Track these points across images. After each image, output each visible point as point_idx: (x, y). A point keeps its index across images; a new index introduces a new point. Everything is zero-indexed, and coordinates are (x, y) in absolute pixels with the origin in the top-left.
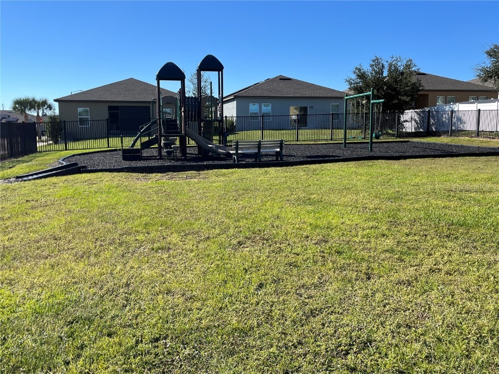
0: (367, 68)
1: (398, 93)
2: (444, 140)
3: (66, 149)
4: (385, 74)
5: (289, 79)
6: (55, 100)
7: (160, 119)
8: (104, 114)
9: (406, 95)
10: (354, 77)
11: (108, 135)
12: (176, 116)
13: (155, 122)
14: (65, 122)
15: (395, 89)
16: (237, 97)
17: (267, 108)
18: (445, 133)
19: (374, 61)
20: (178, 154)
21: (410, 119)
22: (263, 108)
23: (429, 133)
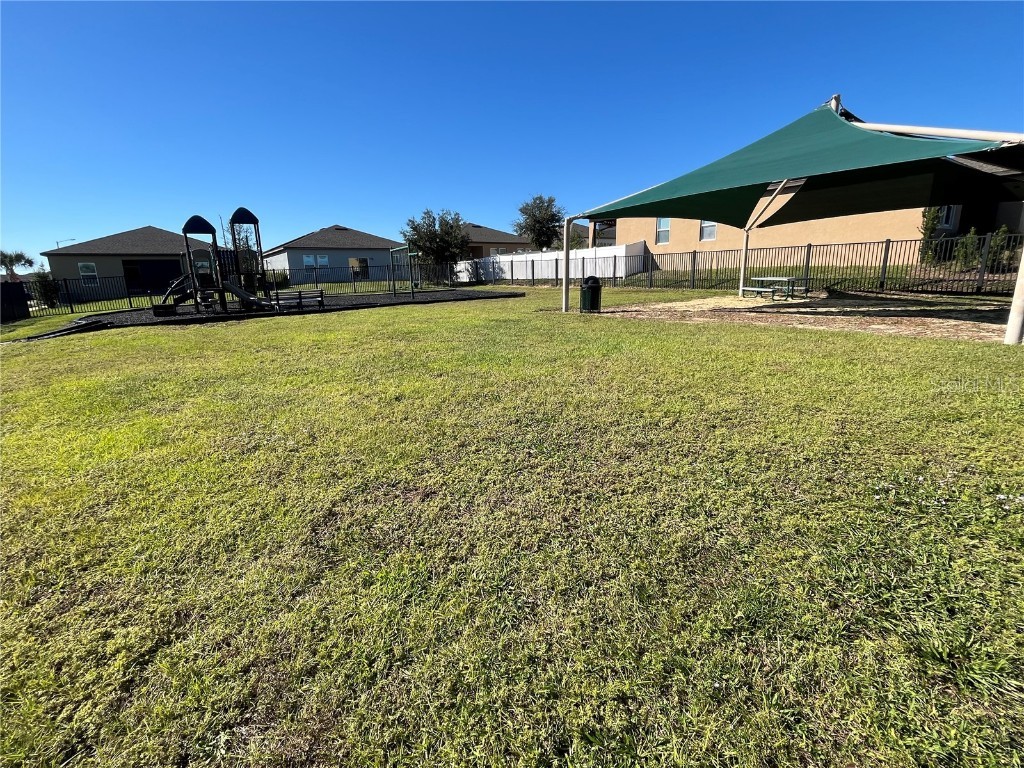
0: (418, 220)
1: (449, 245)
2: (489, 288)
3: (73, 312)
4: (437, 227)
5: (346, 229)
6: (42, 254)
7: (192, 274)
8: (118, 270)
9: (456, 247)
10: (408, 229)
11: (129, 295)
12: (211, 271)
13: (187, 277)
14: (65, 280)
15: (447, 242)
16: (287, 248)
17: (323, 260)
18: (491, 282)
19: (425, 213)
20: (218, 308)
21: (463, 270)
22: (319, 260)
23: (480, 282)
